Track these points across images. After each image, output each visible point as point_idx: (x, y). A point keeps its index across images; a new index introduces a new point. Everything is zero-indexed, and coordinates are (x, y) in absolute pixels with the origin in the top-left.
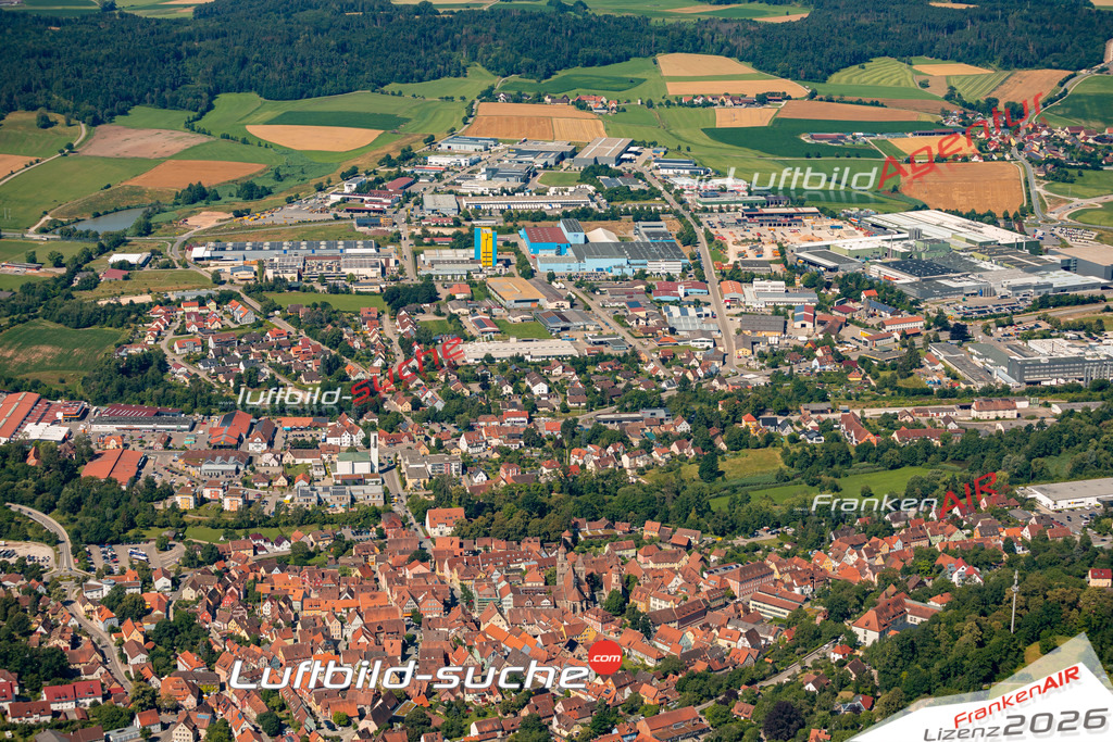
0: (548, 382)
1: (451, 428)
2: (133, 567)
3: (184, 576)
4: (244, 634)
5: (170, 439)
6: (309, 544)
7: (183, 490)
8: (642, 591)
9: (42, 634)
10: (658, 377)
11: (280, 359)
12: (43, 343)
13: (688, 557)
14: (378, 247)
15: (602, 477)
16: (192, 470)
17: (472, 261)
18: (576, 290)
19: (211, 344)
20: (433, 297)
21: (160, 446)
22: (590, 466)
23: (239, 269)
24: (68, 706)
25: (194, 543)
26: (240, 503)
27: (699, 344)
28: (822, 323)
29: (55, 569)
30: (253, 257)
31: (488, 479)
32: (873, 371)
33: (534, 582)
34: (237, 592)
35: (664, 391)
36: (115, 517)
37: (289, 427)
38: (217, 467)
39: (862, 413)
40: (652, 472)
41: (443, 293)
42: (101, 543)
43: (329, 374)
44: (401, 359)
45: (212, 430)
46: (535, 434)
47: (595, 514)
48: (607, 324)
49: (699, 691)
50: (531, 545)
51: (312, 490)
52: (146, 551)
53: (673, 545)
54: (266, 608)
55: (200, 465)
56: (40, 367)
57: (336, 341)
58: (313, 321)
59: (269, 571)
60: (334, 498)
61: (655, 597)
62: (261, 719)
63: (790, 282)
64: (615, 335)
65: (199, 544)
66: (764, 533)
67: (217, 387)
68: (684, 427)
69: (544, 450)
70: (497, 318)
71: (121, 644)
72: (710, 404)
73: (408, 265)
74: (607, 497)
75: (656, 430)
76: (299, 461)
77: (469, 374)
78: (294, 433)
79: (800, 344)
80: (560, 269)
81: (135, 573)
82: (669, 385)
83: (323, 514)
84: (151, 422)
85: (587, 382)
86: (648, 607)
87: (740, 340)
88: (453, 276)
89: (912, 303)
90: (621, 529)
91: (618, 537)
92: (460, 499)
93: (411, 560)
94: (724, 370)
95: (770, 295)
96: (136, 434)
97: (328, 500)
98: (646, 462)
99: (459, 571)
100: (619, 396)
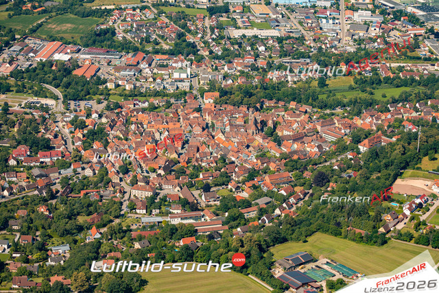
0: (266, 46)
1: (223, 62)
2: (85, 109)
3: (104, 114)
4: (121, 136)
5: (110, 62)
6: (156, 104)
7: (111, 81)
8: (281, 128)
9: (43, 133)
10: (311, 46)
11: (160, 32)
12: (68, 23)
13: (304, 116)
15: (278, 83)
16: (117, 74)
18: (286, 11)
19: (135, 26)
20: (227, 11)
21: (106, 64)
22: (274, 79)
24: (47, 160)
25: (111, 101)
26: (132, 87)
27: (331, 34)
28: (383, 29)
29: (55, 109)
31: (233, 82)
33: (240, 122)
34: (123, 120)
35: (312, 52)
36: (82, 90)
37: (158, 59)
38: (127, 73)
39: (390, 65)
40: (299, 83)
41: (232, 9)
42: (75, 100)
43: (179, 39)
44: (209, 35)
45: (128, 59)
46: (255, 66)
47: (271, 97)
48: (295, 25)
49: (293, 166)
50: (243, 108)
51: (162, 83)
52: (93, 103)
53: (300, 111)
54: (133, 127)
55: (120, 72)
56: (65, 32)
57: (184, 26)
58: (177, 18)
59: (138, 113)
60: (170, 87)
61: (286, 130)
62: (120, 167)
63: (373, 12)
64: (297, 29)
65: (113, 102)
66: (338, 109)
67: (134, 42)
69: (258, 73)
70: (251, 20)
71: (73, 137)
72: (329, 58)
74: (277, 91)
75: (304, 67)
76: (159, 72)
77: (235, 41)
78: (160, 61)
79: (372, 36)
80: (281, 2)
81: (85, 112)
82: (314, 49)
83: (164, 93)
84: (104, 55)
85: (282, 47)
86: (283, 133)
87: (348, 33)
88: (237, 3)
89: (421, 23)
90: (281, 104)
91: (279, 107)
92: (219, 89)
93: (194, 111)
94: (339, 45)
95: (365, 17)
96: (97, 59)
97: (167, 88)
98: (297, 79)
99: (211, 116)
100: (293, 53)
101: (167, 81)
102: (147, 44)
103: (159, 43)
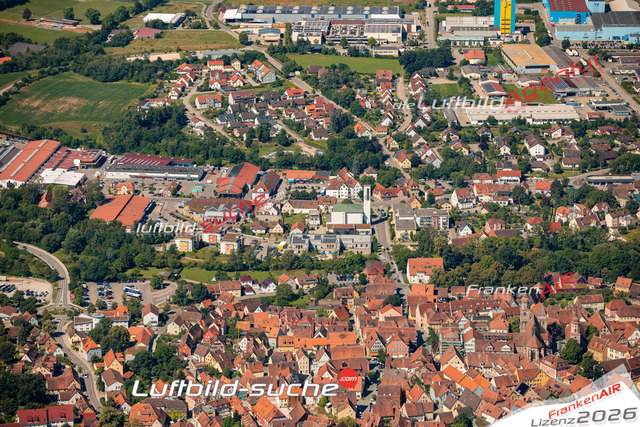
0: (546, 144)
1: (446, 185)
2: (125, 303)
3: (173, 313)
4: (217, 366)
5: (179, 187)
6: (294, 287)
7: (184, 234)
8: (600, 342)
9: (26, 362)
11: (293, 116)
12: (70, 95)
14: (403, 14)
15: (582, 234)
16: (197, 217)
17: (492, 28)
19: (231, 101)
20: (448, 62)
21: (169, 193)
22: (573, 223)
23: (266, 31)
25: (186, 283)
26: (236, 248)
29: (51, 303)
30: (282, 19)
31: (473, 232)
33: (498, 329)
34: (218, 328)
36: (116, 257)
37: (292, 180)
38: (219, 214)
40: (634, 232)
41: (458, 57)
42: (99, 280)
43: (338, 132)
44: (408, 120)
45: (220, 180)
46: (523, 192)
47: (569, 268)
48: (614, 91)
50: (502, 295)
51: (304, 237)
52: (143, 288)
54: (243, 344)
55: (204, 212)
56: (65, 117)
57: (349, 101)
58: (330, 82)
59: (252, 311)
60: (325, 245)
61: (612, 348)
64: (619, 101)
65: (192, 284)
67: (231, 140)
69: (531, 208)
70: (507, 83)
71: (100, 372)
73: (429, 31)
74: (583, 253)
76: (297, 211)
77: (471, 135)
78: (297, 185)
80: (576, 37)
81: (126, 309)
83: (311, 260)
84: (163, 171)
85: (585, 146)
86: (605, 356)
88: (470, 42)
90: (593, 283)
91: (589, 291)
92: (442, 250)
93: (386, 304)
96: (148, 182)
97: (319, 248)
98: (629, 222)
99: (428, 316)
100: (614, 159)
101: (317, 232)
102: (263, 145)
103: (293, 141)
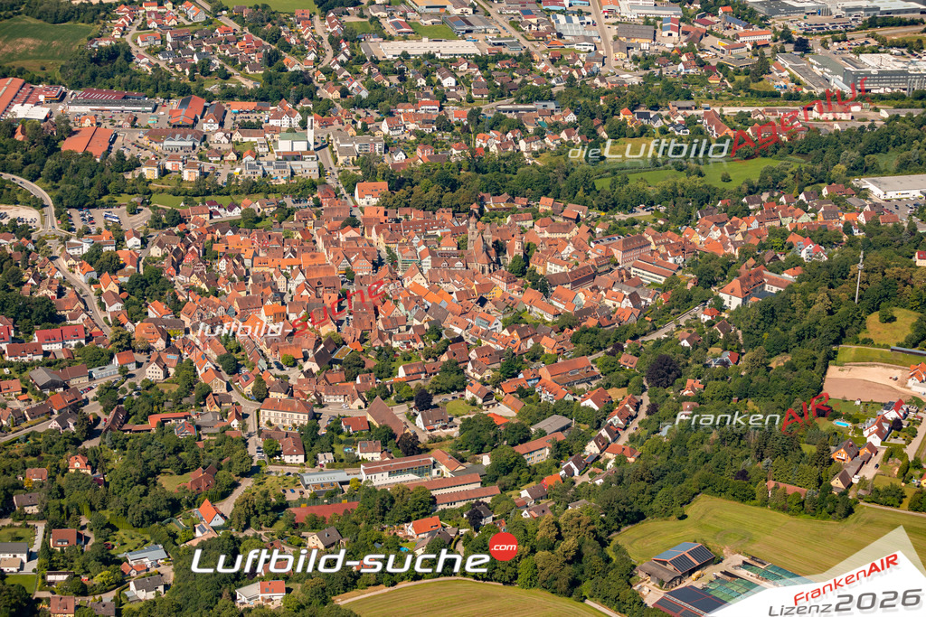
0: (455, 76)
1: (374, 114)
2: (108, 228)
3: (151, 236)
4: (204, 286)
5: (136, 119)
6: (256, 210)
7: (149, 162)
8: (540, 257)
9: (32, 285)
10: (548, 74)
11: (227, 52)
12: (26, 36)
13: (577, 229)
15: (503, 158)
16: (156, 146)
19: (169, 38)
20: (356, 2)
21: (128, 125)
22: (493, 149)
24: (56, 347)
25: (159, 208)
26: (198, 175)
27: (582, 47)
28: (685, 33)
29: (41, 229)
31: (407, 157)
32: (730, 76)
33: (449, 247)
34: (197, 251)
35: (554, 86)
36: (91, 185)
37: (236, 110)
38: (177, 143)
39: (721, 110)
40: (545, 155)
42: (80, 207)
43: (270, 66)
44: (330, 54)
46: (445, 121)
47: (498, 190)
48: (504, 29)
49: (591, 343)
50: (444, 215)
51: (258, 164)
52: (119, 213)
53: (565, 218)
54: (222, 265)
55: (162, 142)
56: (24, 56)
57: (275, 38)
58: (256, 20)
59: (223, 233)
60: (277, 171)
61: (552, 262)
62: (221, 359)
64: (511, 38)
65: (163, 209)
66: (641, 210)
67: (175, 75)
68: (571, 118)
70: (411, 21)
71: (100, 294)
72: (592, 99)
74: (508, 176)
75: (547, 119)
76: (246, 139)
77: (388, 68)
78: (241, 115)
79: (667, 50)
81: (110, 233)
82: (558, 82)
83: (267, 185)
84: (120, 104)
85: (489, 78)
86: (545, 270)
87: (617, 44)
89: (762, 19)
90: (520, 203)
91: (517, 209)
92: (384, 175)
93: (344, 226)
94: (604, 70)
95: (641, 8)
96: (107, 115)
97: (272, 173)
98: (540, 147)
99: (384, 236)
100: (516, 89)
102: (204, 78)
103: (230, 75)
